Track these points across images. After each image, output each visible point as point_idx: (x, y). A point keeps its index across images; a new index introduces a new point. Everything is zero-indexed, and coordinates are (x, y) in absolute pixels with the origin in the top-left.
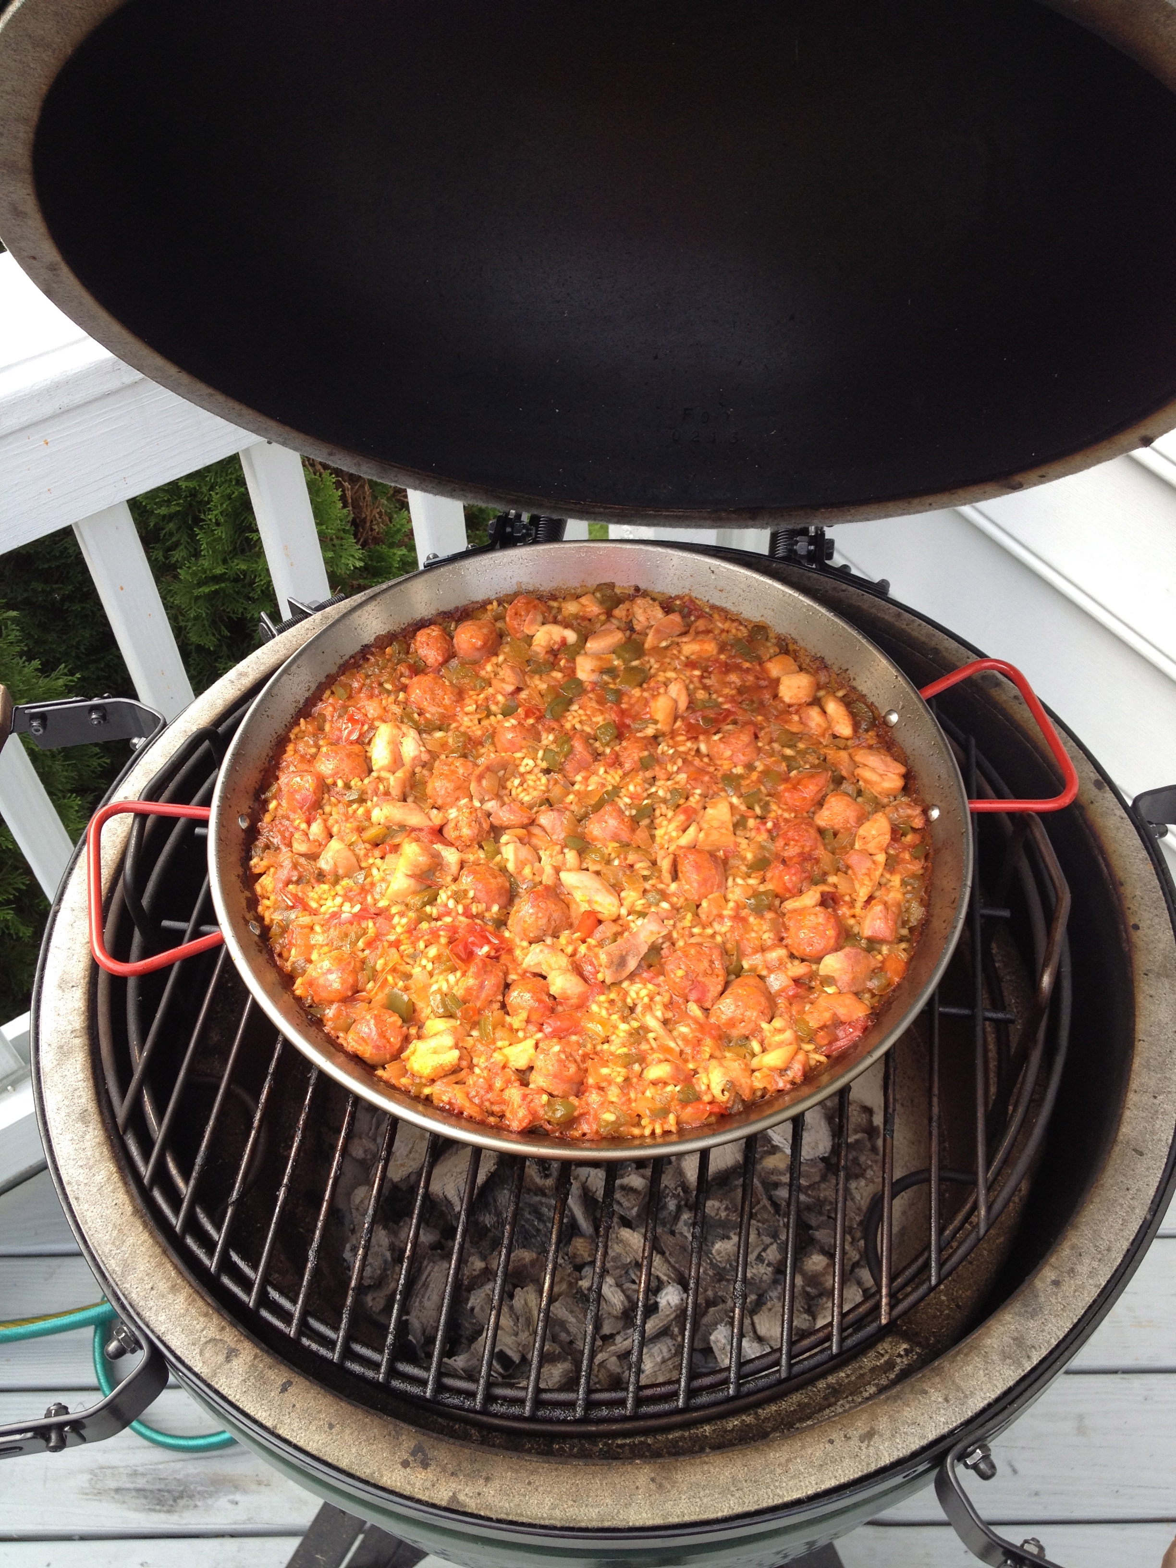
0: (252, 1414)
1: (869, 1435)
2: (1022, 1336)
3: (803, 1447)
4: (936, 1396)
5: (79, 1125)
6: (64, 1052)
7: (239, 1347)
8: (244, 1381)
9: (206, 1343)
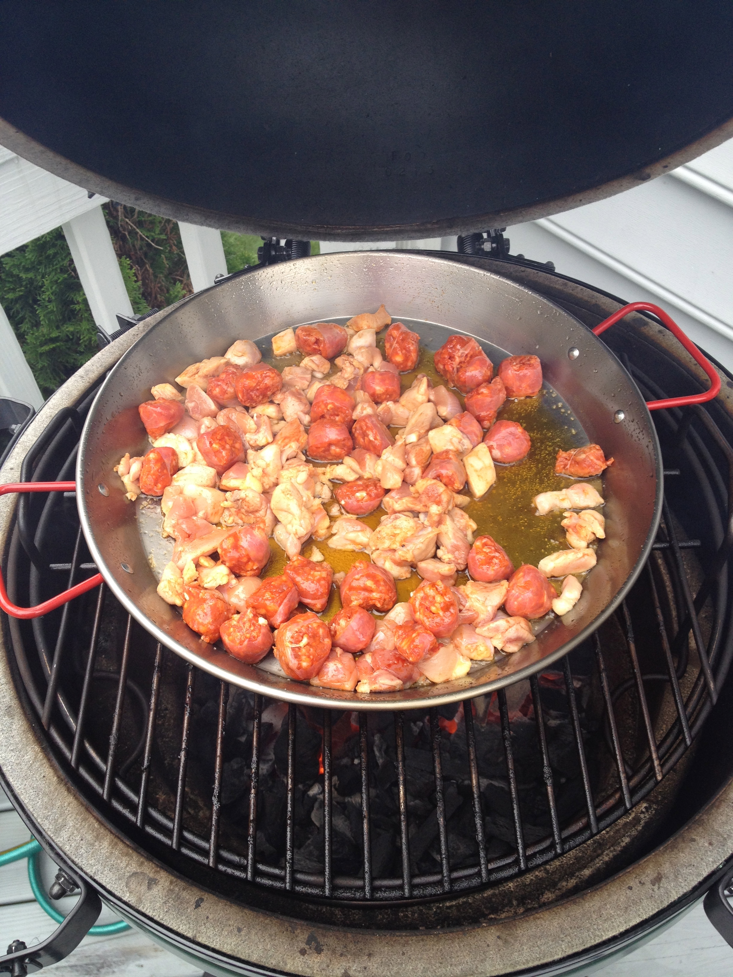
0: (175, 928)
1: (658, 879)
3: (609, 895)
4: (703, 842)
7: (157, 877)
8: (165, 903)
9: (130, 876)
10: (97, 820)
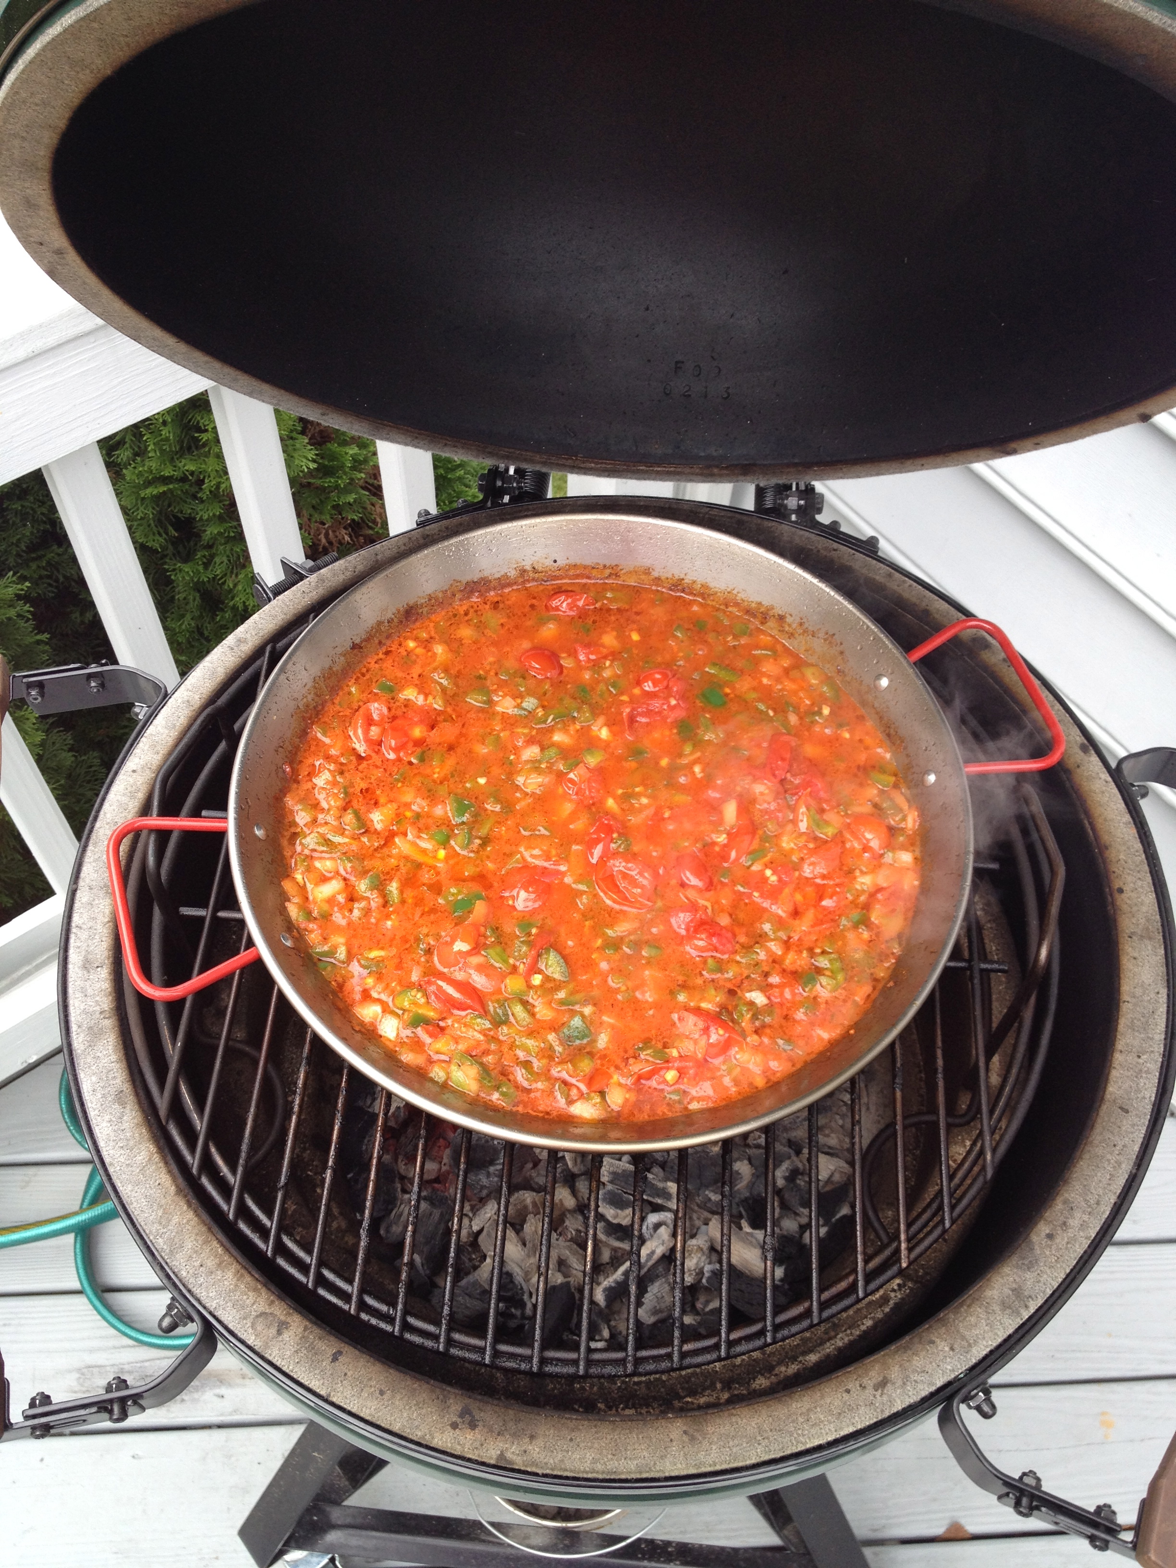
0: (306, 1383)
1: (882, 1384)
2: (1020, 1287)
3: (822, 1397)
4: (943, 1346)
5: (117, 1106)
6: (94, 1034)
7: (289, 1320)
8: (296, 1352)
9: (257, 1316)
10: (222, 1245)
